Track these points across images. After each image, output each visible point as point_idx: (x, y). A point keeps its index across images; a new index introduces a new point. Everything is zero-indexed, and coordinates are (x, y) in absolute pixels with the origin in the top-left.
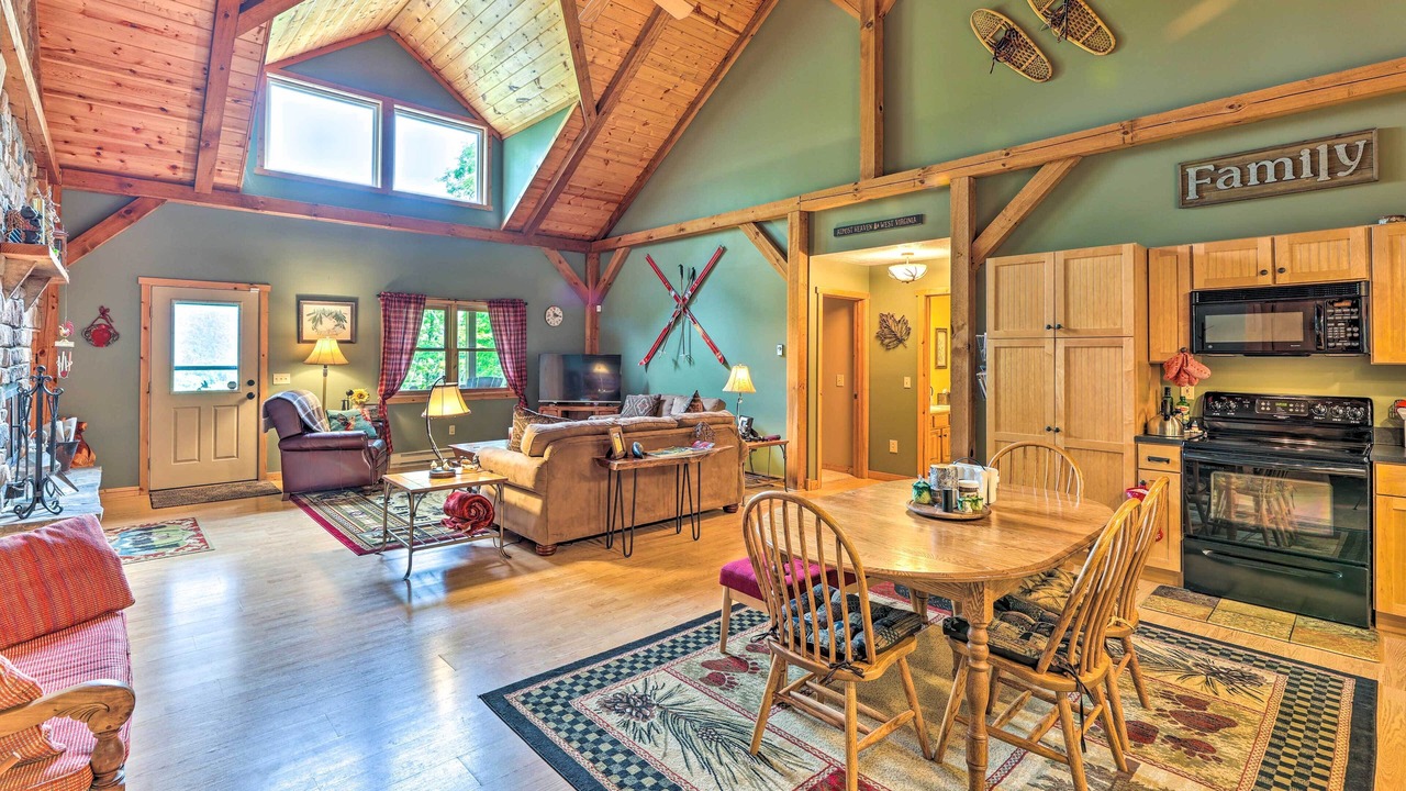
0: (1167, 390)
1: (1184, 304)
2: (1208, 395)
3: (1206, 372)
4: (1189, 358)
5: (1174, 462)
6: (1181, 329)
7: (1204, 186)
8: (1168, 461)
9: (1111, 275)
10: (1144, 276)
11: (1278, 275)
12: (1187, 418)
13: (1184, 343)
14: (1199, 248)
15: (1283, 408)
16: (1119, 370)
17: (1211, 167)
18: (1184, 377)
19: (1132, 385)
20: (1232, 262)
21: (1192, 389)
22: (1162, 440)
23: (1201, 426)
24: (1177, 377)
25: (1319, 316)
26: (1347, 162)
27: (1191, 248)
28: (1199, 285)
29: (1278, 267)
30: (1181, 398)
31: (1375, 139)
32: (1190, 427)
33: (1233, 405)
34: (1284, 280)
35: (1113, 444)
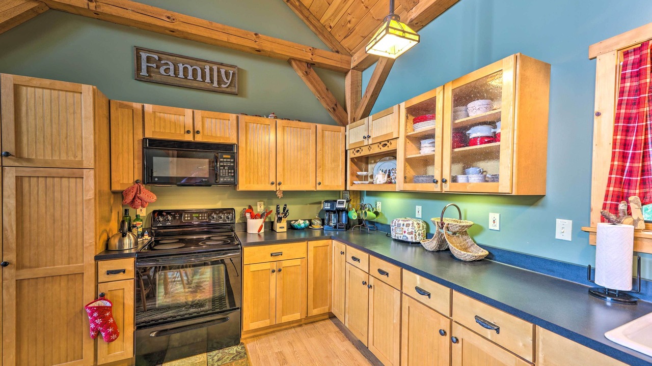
0: (126, 211)
1: (138, 147)
2: (154, 212)
3: (154, 198)
4: (142, 187)
5: (129, 271)
6: (136, 166)
7: (152, 69)
8: (124, 271)
9: (72, 111)
10: (106, 121)
11: (196, 135)
12: (140, 230)
13: (138, 176)
14: (149, 108)
15: (196, 217)
16: (79, 199)
17: (156, 57)
18: (138, 202)
19: (92, 212)
20: (170, 122)
21: (144, 210)
22: (120, 254)
23: (150, 234)
24: (133, 202)
25: (217, 162)
26: (225, 80)
27: (143, 107)
28: (149, 135)
29: (196, 130)
30: (137, 216)
31: (236, 72)
32: (143, 235)
33: (170, 218)
34: (199, 138)
35: (73, 267)
